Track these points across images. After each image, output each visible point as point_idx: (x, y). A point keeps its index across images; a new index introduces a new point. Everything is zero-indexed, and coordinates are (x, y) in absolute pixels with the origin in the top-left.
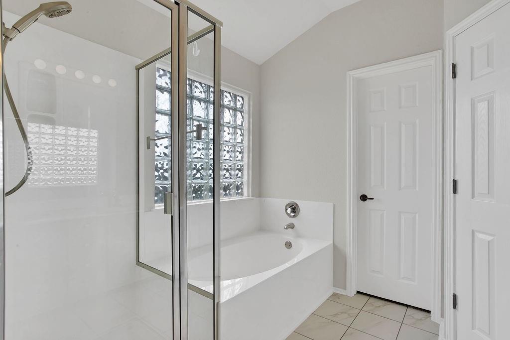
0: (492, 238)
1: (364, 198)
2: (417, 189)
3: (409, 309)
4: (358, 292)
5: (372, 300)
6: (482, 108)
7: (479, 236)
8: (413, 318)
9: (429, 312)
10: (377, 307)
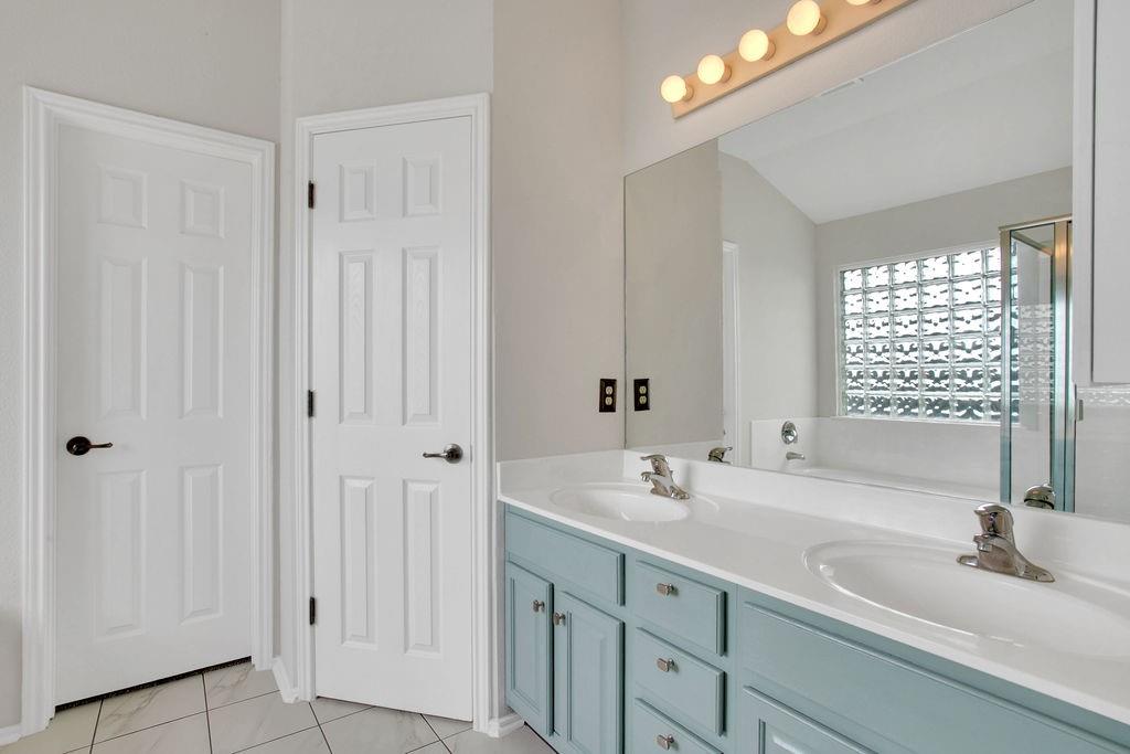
0: (369, 483)
1: (79, 446)
2: (220, 414)
3: (207, 676)
4: (59, 709)
5: (109, 706)
6: (355, 272)
7: (350, 483)
8: (223, 687)
9: (248, 659)
10: (132, 714)
